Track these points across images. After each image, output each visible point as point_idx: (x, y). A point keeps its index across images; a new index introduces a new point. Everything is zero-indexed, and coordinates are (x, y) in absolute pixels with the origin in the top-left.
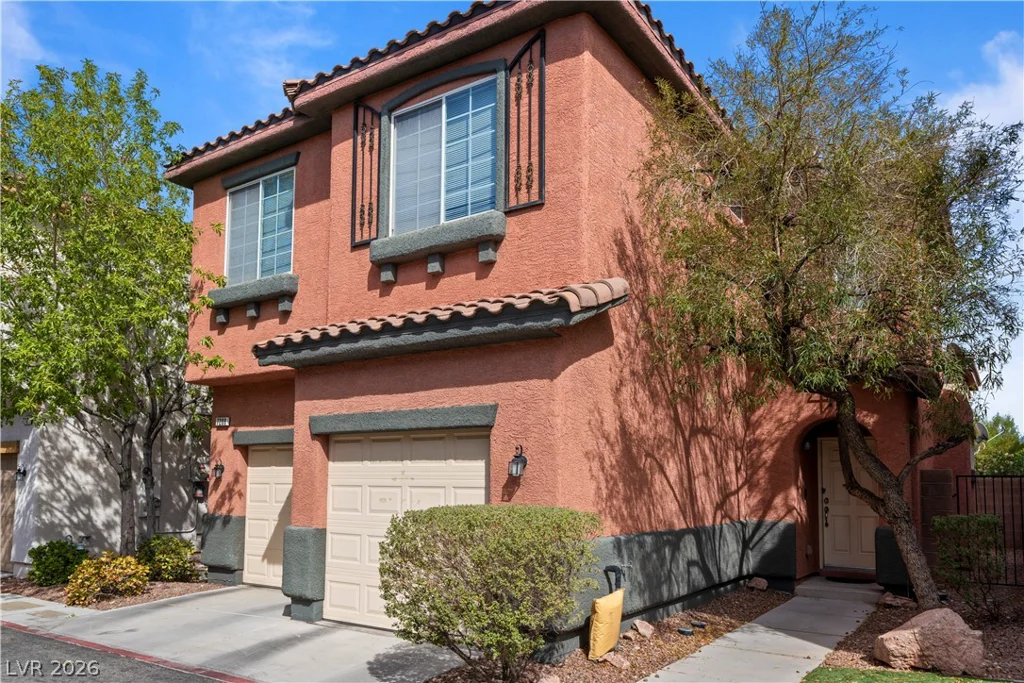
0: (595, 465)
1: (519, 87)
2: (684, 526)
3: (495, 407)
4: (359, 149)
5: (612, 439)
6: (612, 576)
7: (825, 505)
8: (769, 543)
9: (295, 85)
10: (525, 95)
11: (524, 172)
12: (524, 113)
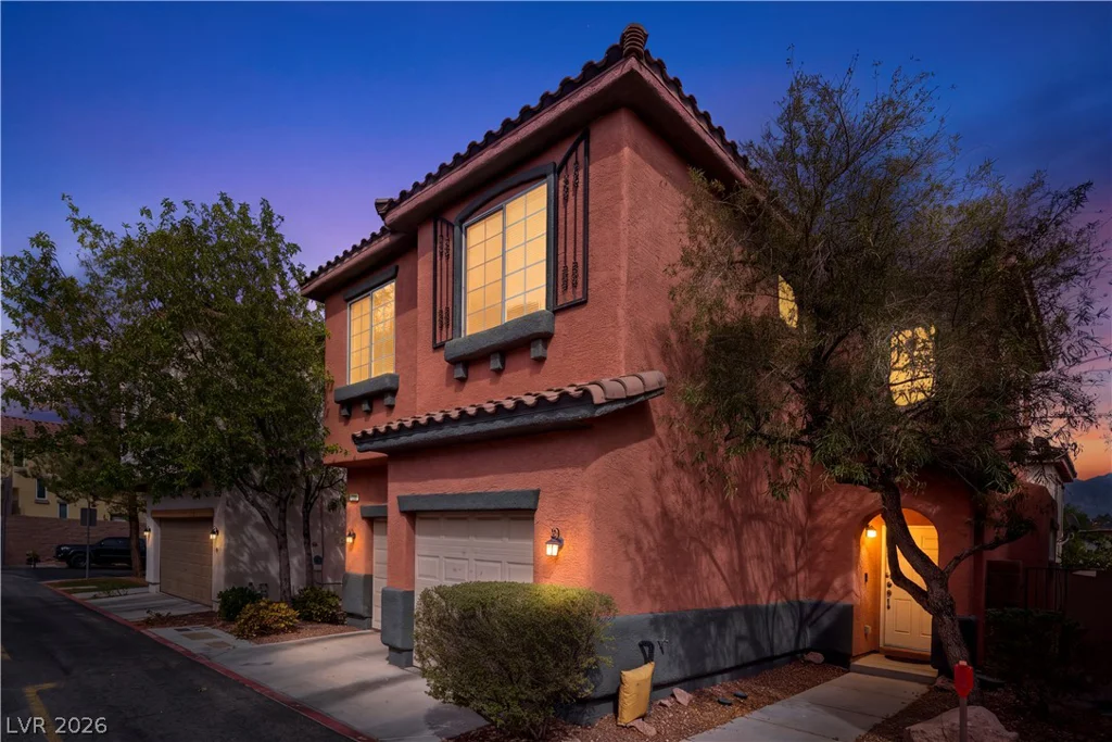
0: (632, 548)
1: (566, 189)
2: (732, 604)
3: (537, 493)
4: (438, 258)
5: (652, 523)
6: (647, 649)
7: (887, 589)
8: (826, 621)
9: (385, 204)
10: (571, 197)
11: (570, 272)
12: (571, 216)
